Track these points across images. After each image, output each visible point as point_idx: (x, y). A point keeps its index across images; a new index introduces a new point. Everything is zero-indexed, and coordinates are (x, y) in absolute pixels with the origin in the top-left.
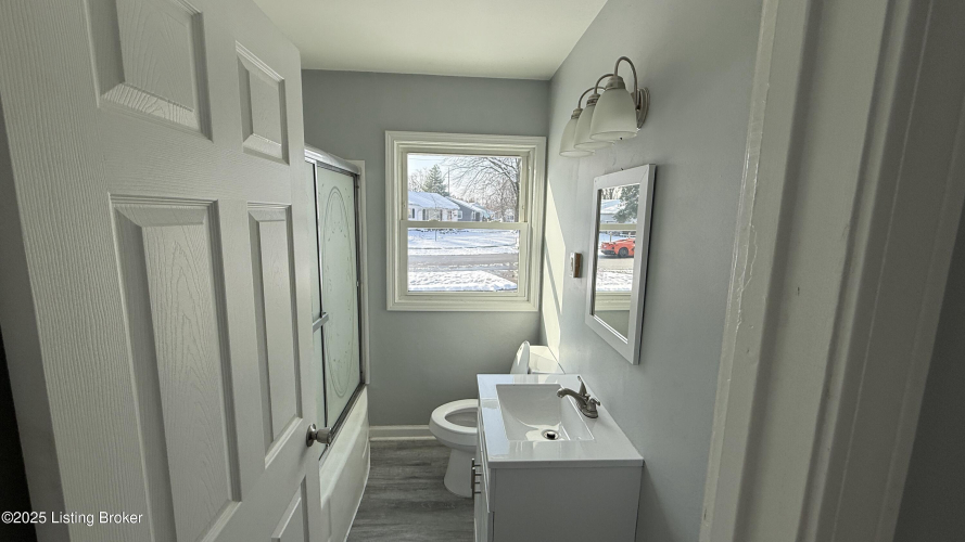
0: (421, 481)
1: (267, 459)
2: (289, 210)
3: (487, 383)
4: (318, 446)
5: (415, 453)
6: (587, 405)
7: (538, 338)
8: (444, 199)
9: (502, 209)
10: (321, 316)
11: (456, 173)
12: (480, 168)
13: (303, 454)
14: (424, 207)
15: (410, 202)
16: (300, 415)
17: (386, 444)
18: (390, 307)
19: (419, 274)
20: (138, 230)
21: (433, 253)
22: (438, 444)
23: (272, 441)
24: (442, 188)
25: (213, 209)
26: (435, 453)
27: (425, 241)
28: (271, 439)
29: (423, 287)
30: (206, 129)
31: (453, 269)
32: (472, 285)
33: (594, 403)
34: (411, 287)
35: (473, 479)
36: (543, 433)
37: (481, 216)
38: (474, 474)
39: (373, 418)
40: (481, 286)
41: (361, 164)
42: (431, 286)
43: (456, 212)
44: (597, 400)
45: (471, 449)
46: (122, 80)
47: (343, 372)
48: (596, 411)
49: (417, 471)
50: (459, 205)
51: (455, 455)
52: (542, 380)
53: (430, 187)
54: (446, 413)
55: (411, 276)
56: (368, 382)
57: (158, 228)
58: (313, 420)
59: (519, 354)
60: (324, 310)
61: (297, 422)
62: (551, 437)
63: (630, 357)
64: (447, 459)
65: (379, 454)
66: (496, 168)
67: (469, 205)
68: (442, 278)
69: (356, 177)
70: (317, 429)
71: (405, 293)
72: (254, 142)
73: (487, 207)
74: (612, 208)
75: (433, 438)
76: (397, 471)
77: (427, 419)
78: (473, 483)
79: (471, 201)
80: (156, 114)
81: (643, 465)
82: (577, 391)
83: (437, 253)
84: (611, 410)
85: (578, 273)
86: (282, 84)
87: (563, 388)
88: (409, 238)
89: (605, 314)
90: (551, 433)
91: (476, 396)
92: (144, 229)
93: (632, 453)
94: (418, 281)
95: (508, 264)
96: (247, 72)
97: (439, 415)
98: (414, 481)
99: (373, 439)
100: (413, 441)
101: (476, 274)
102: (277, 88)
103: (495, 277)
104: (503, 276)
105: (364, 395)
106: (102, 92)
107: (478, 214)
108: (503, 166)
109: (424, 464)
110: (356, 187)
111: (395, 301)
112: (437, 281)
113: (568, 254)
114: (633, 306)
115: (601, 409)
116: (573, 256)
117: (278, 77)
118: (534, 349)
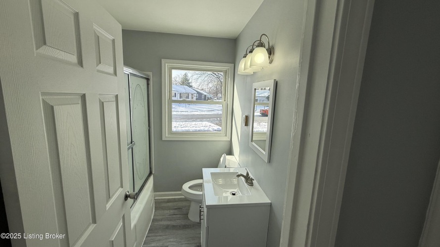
0: (177, 216)
1: (107, 206)
2: (117, 96)
3: (207, 172)
4: (130, 200)
5: (175, 204)
6: (249, 180)
7: (230, 152)
8: (190, 88)
9: (216, 93)
10: (131, 143)
11: (195, 77)
12: (206, 75)
13: (123, 204)
14: (180, 92)
15: (173, 89)
16: (122, 187)
17: (162, 200)
18: (164, 139)
19: (178, 123)
20: (52, 107)
21: (184, 113)
22: (186, 200)
23: (109, 198)
24: (189, 83)
25: (83, 97)
26: (184, 204)
27: (181, 108)
28: (109, 197)
29: (180, 129)
30: (80, 63)
31: (193, 121)
32: (202, 128)
33: (252, 180)
34: (174, 129)
35: (200, 213)
36: (230, 193)
37: (207, 97)
38: (200, 211)
39: (156, 189)
40: (206, 129)
41: (150, 74)
42: (183, 129)
43: (195, 95)
44: (253, 178)
45: (200, 201)
46: (45, 43)
47: (142, 169)
48: (253, 183)
49: (176, 212)
50: (197, 92)
51: (193, 204)
52: (232, 170)
53: (183, 83)
54: (189, 185)
55: (174, 124)
56: (153, 173)
57: (60, 106)
58: (128, 189)
59: (222, 159)
60: (133, 140)
61: (121, 190)
62: (234, 194)
63: (266, 160)
64: (189, 206)
65: (159, 205)
66: (214, 75)
67: (201, 92)
68: (189, 125)
69: (148, 79)
70: (130, 193)
71: (171, 132)
72: (101, 67)
73: (210, 93)
74: (265, 94)
75: (183, 197)
76: (167, 212)
77: (180, 189)
78: (200, 215)
79: (202, 90)
80: (59, 57)
81: (270, 205)
82: (245, 175)
83: (186, 113)
84: (259, 183)
85: (247, 124)
86: (113, 41)
87: (239, 173)
88: (173, 106)
89: (257, 142)
90: (234, 193)
91: (202, 178)
92: (54, 107)
93: (266, 200)
94: (177, 126)
95: (219, 119)
96: (98, 37)
97: (186, 187)
98: (174, 216)
99: (156, 198)
100: (174, 199)
101: (204, 123)
102: (111, 42)
103: (213, 125)
104: (217, 124)
105: (152, 178)
106: (37, 49)
107: (205, 96)
108: (217, 74)
109: (179, 209)
110: (148, 84)
111: (166, 136)
112: (186, 127)
113: (242, 116)
114: (267, 138)
115: (255, 182)
116: (244, 116)
117: (112, 38)
118: (228, 157)
